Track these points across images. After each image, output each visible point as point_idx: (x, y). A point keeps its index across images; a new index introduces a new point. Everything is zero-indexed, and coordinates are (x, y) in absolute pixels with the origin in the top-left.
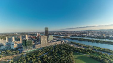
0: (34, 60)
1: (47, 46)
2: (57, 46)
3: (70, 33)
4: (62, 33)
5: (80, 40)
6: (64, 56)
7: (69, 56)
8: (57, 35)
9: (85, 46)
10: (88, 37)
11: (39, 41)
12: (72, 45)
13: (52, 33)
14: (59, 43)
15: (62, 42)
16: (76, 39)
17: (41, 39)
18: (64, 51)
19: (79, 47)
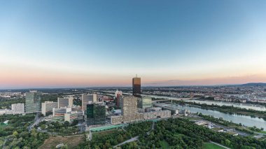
1: (137, 120)
2: (161, 121)
3: (194, 92)
10: (248, 103)
11: (119, 108)
14: (166, 115)
15: (173, 113)
16: (213, 107)
17: (125, 105)
19: (222, 131)
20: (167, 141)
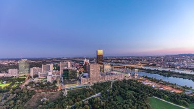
0: (78, 103)
1: (100, 81)
2: (118, 82)
4: (125, 60)
6: (130, 103)
7: (141, 105)
11: (88, 72)
12: (146, 83)
13: (109, 60)
14: (121, 77)
17: (91, 69)
19: (162, 89)
20: (122, 96)
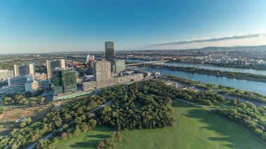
0: (80, 119)
1: (111, 85)
2: (134, 85)
3: (164, 55)
4: (144, 55)
5: (188, 70)
6: (150, 110)
7: (163, 110)
8: (133, 58)
9: (199, 85)
10: (206, 63)
11: (92, 74)
12: (169, 84)
13: (123, 55)
14: (139, 78)
15: (145, 75)
16: (178, 69)
17: (97, 70)
18: (150, 98)
19: (186, 89)
20: (140, 102)
